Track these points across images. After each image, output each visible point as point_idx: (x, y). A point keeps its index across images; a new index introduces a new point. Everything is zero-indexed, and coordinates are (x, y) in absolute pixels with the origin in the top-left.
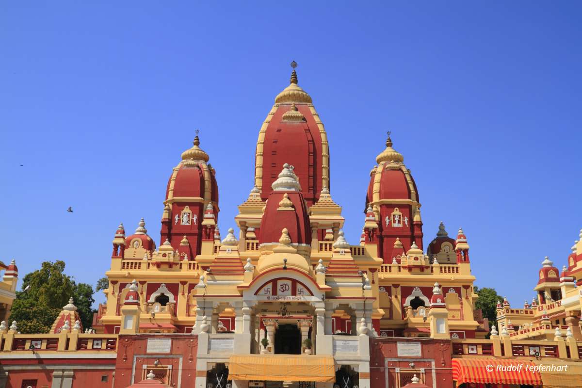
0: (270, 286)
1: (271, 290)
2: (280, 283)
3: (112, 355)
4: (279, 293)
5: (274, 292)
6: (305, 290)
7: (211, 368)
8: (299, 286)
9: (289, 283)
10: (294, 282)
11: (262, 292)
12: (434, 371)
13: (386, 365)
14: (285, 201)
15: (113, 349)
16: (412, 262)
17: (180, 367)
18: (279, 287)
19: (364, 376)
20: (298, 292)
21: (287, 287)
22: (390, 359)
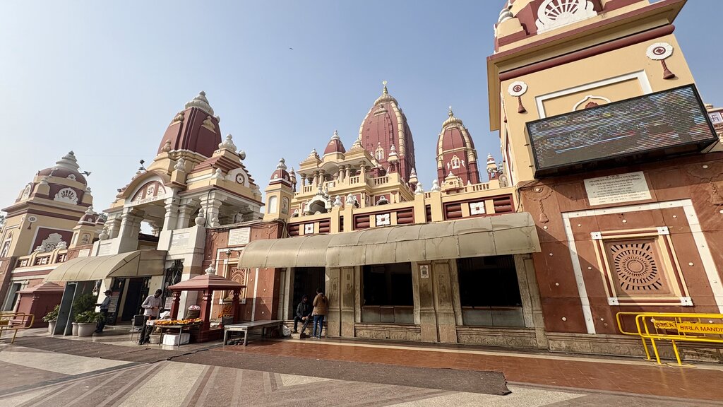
0: (142, 191)
2: (149, 187)
4: (147, 196)
5: (143, 197)
6: (162, 190)
9: (154, 186)
11: (136, 197)
16: (449, 187)
18: (148, 192)
19: (187, 270)
20: (157, 193)
21: (152, 190)
22: (221, 250)
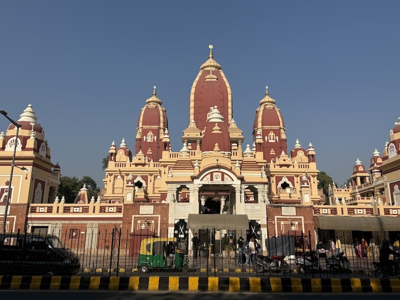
0: (209, 176)
1: (210, 178)
2: (214, 174)
3: (120, 215)
4: (214, 179)
5: (212, 179)
6: (229, 178)
7: (176, 222)
8: (225, 176)
9: (220, 174)
10: (223, 174)
11: (205, 179)
12: (303, 223)
13: (276, 220)
14: (216, 127)
15: (121, 212)
17: (159, 222)
18: (214, 176)
19: (264, 226)
20: (225, 179)
21: (219, 177)
22: (278, 217)
